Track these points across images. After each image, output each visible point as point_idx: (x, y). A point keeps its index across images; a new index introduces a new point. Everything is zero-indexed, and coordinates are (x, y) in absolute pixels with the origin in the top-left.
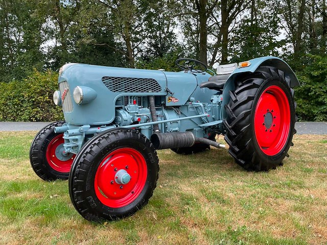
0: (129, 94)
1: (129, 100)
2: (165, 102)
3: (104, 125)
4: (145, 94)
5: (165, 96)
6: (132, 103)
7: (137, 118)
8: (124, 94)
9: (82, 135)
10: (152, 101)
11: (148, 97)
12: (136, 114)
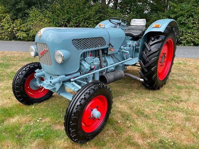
0: (88, 50)
1: (88, 54)
2: (108, 52)
3: (73, 74)
4: (97, 48)
5: (108, 48)
6: (89, 56)
7: (94, 66)
8: (85, 50)
9: (60, 82)
10: (101, 53)
11: (98, 50)
12: (92, 64)
